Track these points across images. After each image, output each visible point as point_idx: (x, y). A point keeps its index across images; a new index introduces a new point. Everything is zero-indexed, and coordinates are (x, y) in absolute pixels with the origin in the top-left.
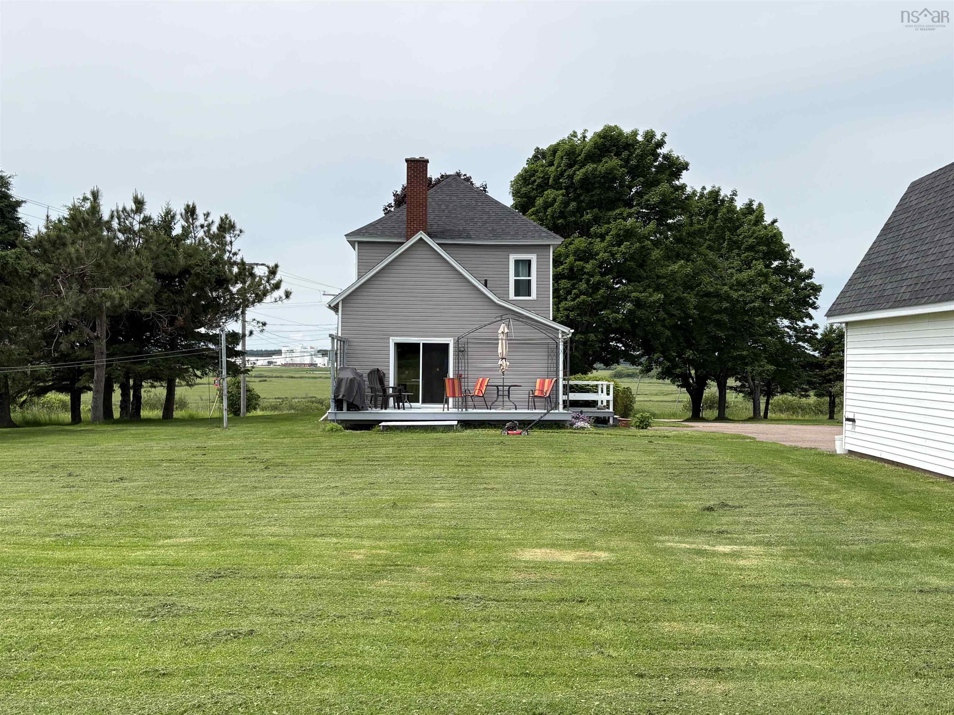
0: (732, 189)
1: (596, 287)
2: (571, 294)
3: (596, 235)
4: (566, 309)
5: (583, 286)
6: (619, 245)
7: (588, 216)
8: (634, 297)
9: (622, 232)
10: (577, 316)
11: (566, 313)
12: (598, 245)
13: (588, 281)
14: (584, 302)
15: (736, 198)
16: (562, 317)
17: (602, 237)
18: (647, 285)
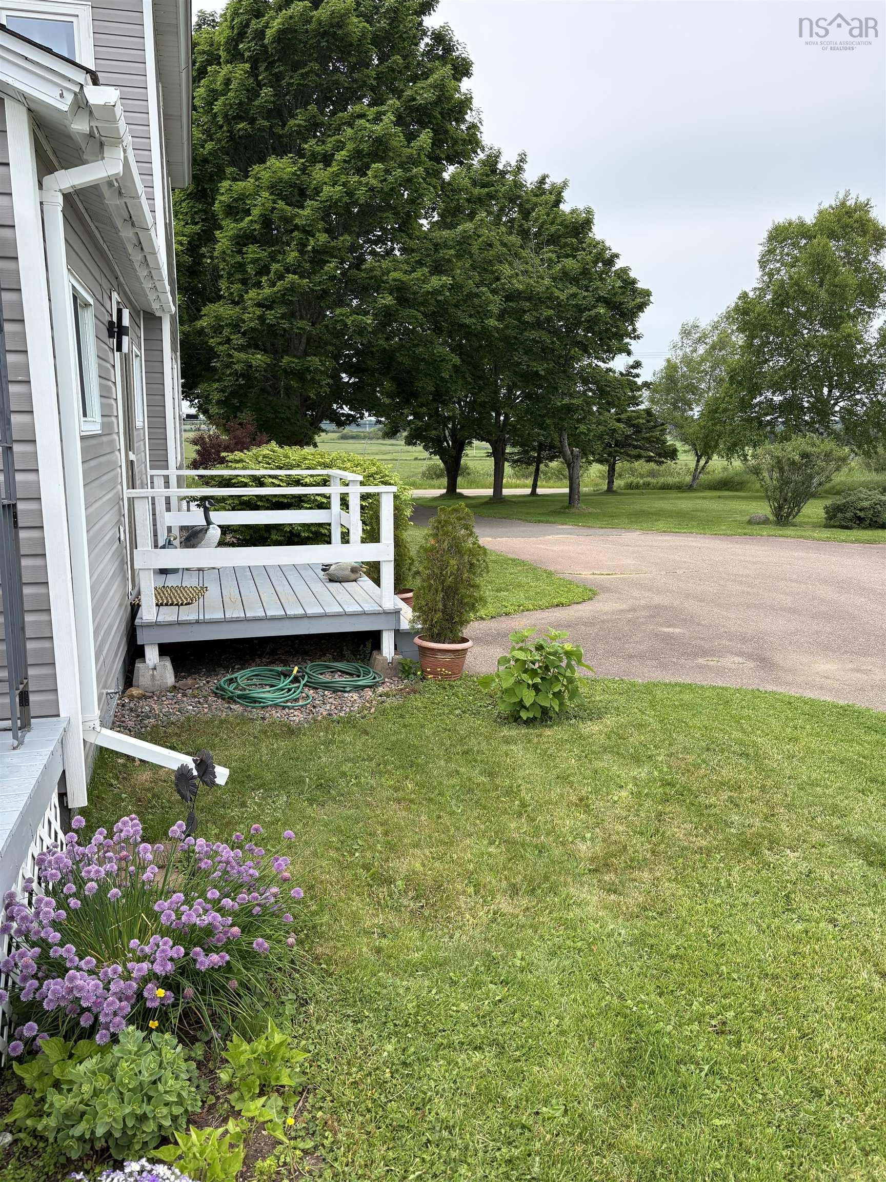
0: (520, 152)
1: (319, 258)
2: (268, 273)
3: (314, 158)
4: (259, 305)
5: (292, 256)
6: (362, 171)
7: (298, 121)
8: (395, 280)
9: (364, 146)
10: (282, 318)
11: (258, 312)
12: (319, 174)
13: (302, 246)
14: (292, 289)
15: (525, 166)
16: (251, 320)
17: (327, 160)
18: (417, 262)
